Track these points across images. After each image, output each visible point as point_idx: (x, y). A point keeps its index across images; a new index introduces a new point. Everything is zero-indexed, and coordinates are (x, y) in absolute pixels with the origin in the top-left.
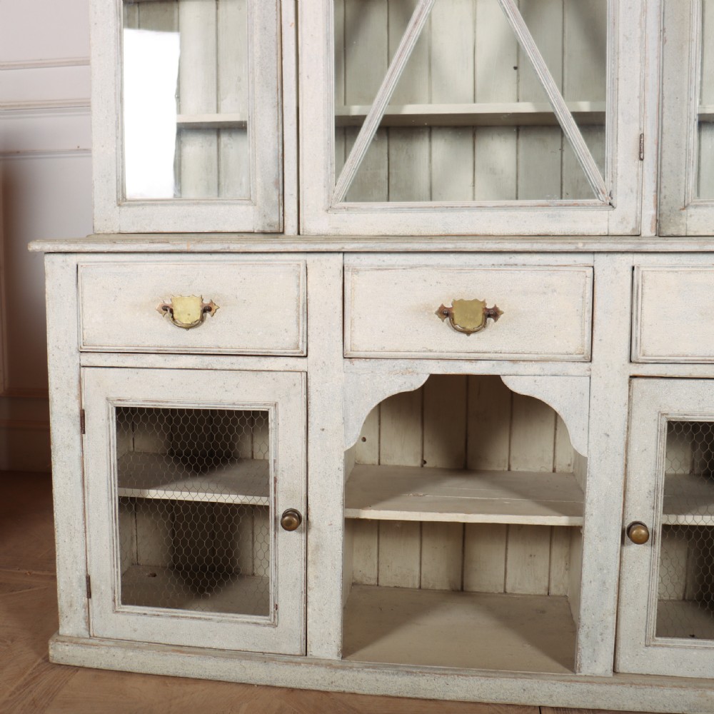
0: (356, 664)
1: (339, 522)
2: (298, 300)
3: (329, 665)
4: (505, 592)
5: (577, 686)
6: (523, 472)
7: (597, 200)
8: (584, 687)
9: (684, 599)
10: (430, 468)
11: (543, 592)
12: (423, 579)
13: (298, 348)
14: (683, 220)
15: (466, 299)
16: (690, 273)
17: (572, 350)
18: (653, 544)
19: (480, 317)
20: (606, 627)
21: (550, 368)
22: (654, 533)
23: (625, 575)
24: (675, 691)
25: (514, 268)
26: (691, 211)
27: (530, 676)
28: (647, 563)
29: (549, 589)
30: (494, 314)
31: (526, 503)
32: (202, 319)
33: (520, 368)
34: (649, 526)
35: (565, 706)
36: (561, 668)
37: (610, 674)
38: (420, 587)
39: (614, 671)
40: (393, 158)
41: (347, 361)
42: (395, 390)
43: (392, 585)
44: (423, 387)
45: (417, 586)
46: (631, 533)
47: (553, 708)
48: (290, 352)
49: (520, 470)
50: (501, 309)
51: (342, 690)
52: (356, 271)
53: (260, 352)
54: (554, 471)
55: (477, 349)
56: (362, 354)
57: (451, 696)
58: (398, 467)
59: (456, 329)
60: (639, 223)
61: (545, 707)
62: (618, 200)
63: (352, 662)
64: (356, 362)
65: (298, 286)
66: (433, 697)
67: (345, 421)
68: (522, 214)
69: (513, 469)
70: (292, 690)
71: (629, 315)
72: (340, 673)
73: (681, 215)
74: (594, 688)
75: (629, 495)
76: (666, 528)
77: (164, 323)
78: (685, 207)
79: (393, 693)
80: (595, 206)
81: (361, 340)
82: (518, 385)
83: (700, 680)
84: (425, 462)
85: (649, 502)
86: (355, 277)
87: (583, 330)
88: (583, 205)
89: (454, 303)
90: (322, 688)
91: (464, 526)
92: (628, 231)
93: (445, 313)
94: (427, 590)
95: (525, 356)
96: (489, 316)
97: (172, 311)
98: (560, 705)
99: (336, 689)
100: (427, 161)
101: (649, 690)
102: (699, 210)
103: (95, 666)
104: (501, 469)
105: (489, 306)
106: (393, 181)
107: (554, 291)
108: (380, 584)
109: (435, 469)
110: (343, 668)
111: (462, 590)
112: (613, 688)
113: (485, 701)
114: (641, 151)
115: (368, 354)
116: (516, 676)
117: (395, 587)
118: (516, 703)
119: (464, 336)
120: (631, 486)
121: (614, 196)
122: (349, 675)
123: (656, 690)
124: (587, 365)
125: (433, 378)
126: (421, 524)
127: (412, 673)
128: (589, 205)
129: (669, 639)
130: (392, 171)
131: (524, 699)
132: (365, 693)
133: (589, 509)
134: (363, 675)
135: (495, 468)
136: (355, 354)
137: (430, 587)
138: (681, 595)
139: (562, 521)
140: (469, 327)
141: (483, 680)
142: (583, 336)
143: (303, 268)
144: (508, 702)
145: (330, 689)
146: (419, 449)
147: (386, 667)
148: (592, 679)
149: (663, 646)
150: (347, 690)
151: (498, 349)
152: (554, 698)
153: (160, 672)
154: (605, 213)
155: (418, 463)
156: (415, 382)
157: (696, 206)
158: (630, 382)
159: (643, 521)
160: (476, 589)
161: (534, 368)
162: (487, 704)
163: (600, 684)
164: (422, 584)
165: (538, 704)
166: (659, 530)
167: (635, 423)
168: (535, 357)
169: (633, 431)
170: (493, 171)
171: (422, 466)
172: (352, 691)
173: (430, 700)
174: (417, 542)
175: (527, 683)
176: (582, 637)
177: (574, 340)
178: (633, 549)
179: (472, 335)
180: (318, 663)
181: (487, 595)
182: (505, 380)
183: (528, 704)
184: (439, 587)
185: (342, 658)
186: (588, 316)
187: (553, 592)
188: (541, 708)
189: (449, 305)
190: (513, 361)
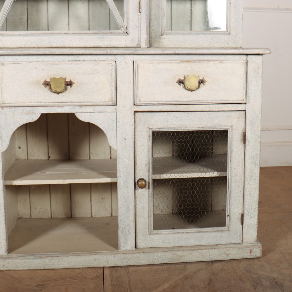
0: (15, 256)
1: (1, 187)
3: (2, 257)
4: (92, 216)
5: (119, 256)
6: (96, 160)
7: (120, 31)
8: (122, 256)
9: (173, 213)
10: (52, 160)
11: (109, 215)
12: (52, 213)
14: (161, 40)
15: (57, 77)
16: (159, 63)
17: (107, 100)
18: (149, 188)
19: (63, 85)
20: (130, 228)
21: (97, 109)
22: (149, 183)
23: (137, 203)
24: (163, 254)
25: (78, 62)
26: (165, 36)
27: (98, 253)
28: (147, 197)
29: (112, 214)
30: (70, 84)
31: (93, 173)
33: (84, 109)
34: (147, 180)
35: (114, 265)
36: (112, 248)
37: (134, 248)
38: (51, 217)
39: (136, 247)
40: (29, 11)
42: (25, 122)
43: (38, 218)
44: (38, 120)
45: (50, 217)
46: (139, 184)
47: (109, 267)
49: (95, 158)
50: (73, 81)
51: (9, 269)
52: (3, 64)
54: (111, 158)
55: (63, 101)
56: (8, 105)
57: (61, 266)
58: (37, 160)
59: (52, 91)
60: (140, 41)
61: (105, 267)
62: (130, 31)
63: (13, 255)
64: (5, 109)
66: (53, 268)
68: (86, 37)
69: (92, 158)
71: (132, 83)
72: (7, 260)
73: (160, 38)
74: (127, 256)
75: (137, 166)
76: (154, 181)
78: (162, 35)
79: (34, 268)
80: (119, 33)
81: (7, 98)
82: (84, 117)
83: (173, 247)
84: (50, 157)
85: (146, 169)
86: (3, 67)
87: (112, 91)
88: (114, 33)
89: (51, 79)
91: (70, 185)
92: (135, 45)
93: (47, 84)
94: (55, 218)
95: (86, 104)
96: (67, 85)
98: (112, 266)
99: (6, 269)
100: (46, 12)
101: (151, 254)
102: (168, 36)
104: (86, 159)
105: (68, 80)
106: (29, 22)
107: (98, 73)
108: (32, 217)
109: (55, 160)
110: (8, 258)
111: (71, 217)
112: (135, 255)
113: (78, 267)
114: (140, 8)
115: (11, 105)
116: (91, 254)
117: (39, 218)
118: (92, 266)
119: (56, 95)
120: (138, 162)
121: (128, 29)
122: (11, 261)
123: (154, 254)
124: (114, 107)
125: (42, 115)
127: (42, 257)
128: (117, 33)
129: (159, 231)
130: (29, 17)
131: (95, 265)
132: (21, 269)
133: (119, 173)
134: (18, 261)
135: (83, 158)
136: (4, 105)
137: (56, 217)
138: (171, 211)
139: (108, 180)
140: (58, 91)
141: (76, 257)
142: (112, 93)
144: (88, 266)
145: (3, 269)
146: (46, 151)
147: (29, 256)
148: (125, 252)
149: (156, 234)
150: (11, 269)
151: (72, 100)
152: (109, 263)
154: (124, 37)
155: (46, 158)
156: (34, 117)
157: (167, 34)
158: (134, 114)
159: (144, 178)
160: (78, 216)
161: (90, 109)
162: (79, 268)
163: (129, 254)
164: (52, 215)
165: (102, 265)
166: (151, 182)
167: (138, 133)
168: (90, 104)
169: (137, 137)
170: (78, 17)
171: (49, 159)
172: (13, 269)
173: (52, 269)
174: (48, 196)
175: (96, 257)
176: (120, 234)
177: (108, 95)
178: (140, 191)
179: (60, 94)
181: (83, 218)
182: (77, 115)
183: (98, 266)
184: (60, 217)
185: (8, 253)
186: (114, 84)
187: (114, 215)
188: (103, 267)
189: (48, 80)
190: (80, 106)
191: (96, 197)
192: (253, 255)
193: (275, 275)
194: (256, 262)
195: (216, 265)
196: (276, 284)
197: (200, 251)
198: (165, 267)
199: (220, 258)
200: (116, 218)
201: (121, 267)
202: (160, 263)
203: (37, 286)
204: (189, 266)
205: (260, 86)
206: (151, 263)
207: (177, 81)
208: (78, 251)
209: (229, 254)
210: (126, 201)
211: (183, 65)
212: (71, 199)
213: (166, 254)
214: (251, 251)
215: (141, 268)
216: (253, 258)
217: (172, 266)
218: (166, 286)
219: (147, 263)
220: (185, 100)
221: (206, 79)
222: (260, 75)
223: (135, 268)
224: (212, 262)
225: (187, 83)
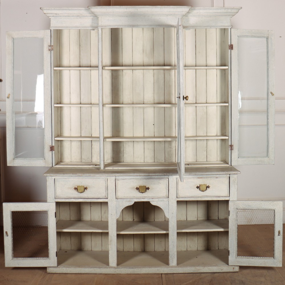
0: (120, 267)
1: (116, 235)
2: (106, 186)
3: (114, 268)
4: (155, 251)
5: (169, 268)
8: (171, 268)
10: (135, 221)
11: (164, 250)
12: (134, 249)
13: (106, 197)
15: (142, 186)
16: (188, 179)
17: (164, 196)
19: (145, 189)
20: (175, 255)
21: (160, 200)
24: (190, 268)
25: (152, 179)
27: (159, 267)
31: (157, 229)
32: (84, 191)
33: (154, 200)
35: (167, 273)
36: (166, 265)
37: (176, 265)
41: (117, 199)
42: (127, 205)
44: (133, 204)
45: (133, 251)
47: (164, 274)
48: (104, 198)
49: (157, 221)
50: (149, 187)
51: (117, 273)
52: (118, 180)
53: (97, 198)
54: (165, 221)
55: (145, 196)
56: (120, 198)
57: (142, 273)
58: (128, 221)
59: (140, 192)
61: (163, 274)
63: (119, 267)
64: (119, 200)
65: (106, 183)
66: (138, 273)
67: (116, 212)
69: (155, 220)
70: (106, 274)
72: (117, 269)
74: (173, 268)
77: (75, 192)
79: (129, 273)
81: (119, 195)
82: (153, 203)
84: (134, 220)
86: (118, 181)
90: (113, 273)
91: (144, 234)
93: (137, 189)
94: (136, 251)
95: (155, 197)
96: (147, 189)
97: (77, 189)
98: (166, 273)
99: (116, 273)
103: (59, 273)
104: (152, 221)
105: (147, 187)
107: (160, 184)
108: (124, 250)
109: (137, 221)
110: (118, 268)
111: (144, 251)
112: (177, 268)
113: (150, 273)
115: (121, 198)
116: (156, 267)
117: (128, 251)
118: (156, 273)
119: (142, 194)
122: (119, 270)
124: (168, 199)
125: (135, 203)
126: (134, 234)
127: (133, 268)
131: (158, 272)
132: (123, 273)
133: (169, 229)
134: (122, 269)
135: (151, 221)
136: (118, 198)
139: (164, 232)
140: (143, 192)
141: (149, 268)
142: (167, 193)
143: (106, 179)
144: (154, 273)
145: (115, 273)
146: (132, 217)
147: (127, 267)
148: (172, 267)
150: (119, 273)
151: (149, 196)
152: (164, 271)
153: (75, 273)
155: (132, 220)
156: (132, 203)
160: (148, 250)
161: (157, 200)
162: (150, 274)
163: (174, 267)
164: (134, 250)
165: (161, 273)
168: (157, 197)
172: (120, 273)
174: (133, 240)
175: (158, 268)
176: (170, 258)
177: (164, 193)
180: (112, 267)
181: (150, 252)
182: (151, 202)
183: (159, 273)
184: (138, 250)
185: (117, 266)
186: (168, 189)
187: (166, 250)
188: (162, 274)
189: (138, 187)
190: (153, 198)
191: (157, 241)
192: (235, 270)
193: (243, 279)
194: (236, 274)
195: (216, 274)
196: (242, 282)
197: (208, 267)
198: (191, 274)
199: (218, 271)
200: (168, 252)
201: (170, 274)
202: (188, 272)
203: (132, 280)
204: (203, 274)
205: (236, 188)
206: (184, 272)
207: (196, 187)
208: (150, 266)
209: (223, 269)
210: (173, 242)
211: (199, 179)
212: (144, 241)
213: (191, 268)
214: (234, 268)
215: (180, 274)
216: (235, 272)
217: (195, 274)
218: (191, 281)
219: (182, 272)
220: (200, 195)
221: (210, 186)
222: (236, 183)
223: (177, 275)
224: (214, 273)
225: (201, 188)
